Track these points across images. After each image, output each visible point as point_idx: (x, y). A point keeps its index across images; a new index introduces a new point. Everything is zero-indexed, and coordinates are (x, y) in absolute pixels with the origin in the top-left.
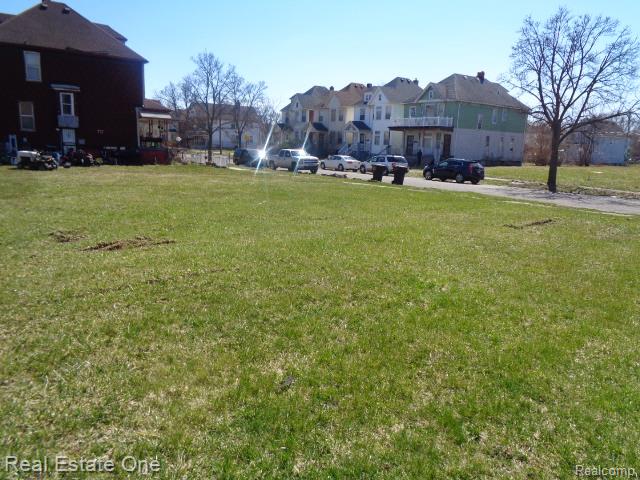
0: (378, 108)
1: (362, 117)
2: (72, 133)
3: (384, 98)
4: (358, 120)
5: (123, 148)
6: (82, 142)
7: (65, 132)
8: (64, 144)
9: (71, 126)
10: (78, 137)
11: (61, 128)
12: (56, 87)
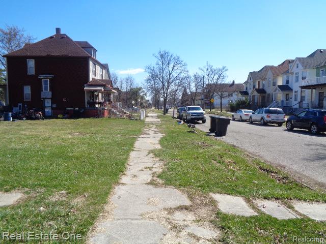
0: (296, 74)
1: (287, 82)
2: (50, 101)
3: (300, 66)
4: (285, 84)
5: (77, 109)
6: (54, 106)
7: (46, 101)
8: (45, 107)
9: (48, 97)
10: (52, 103)
11: (44, 99)
12: (41, 77)
